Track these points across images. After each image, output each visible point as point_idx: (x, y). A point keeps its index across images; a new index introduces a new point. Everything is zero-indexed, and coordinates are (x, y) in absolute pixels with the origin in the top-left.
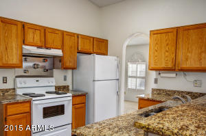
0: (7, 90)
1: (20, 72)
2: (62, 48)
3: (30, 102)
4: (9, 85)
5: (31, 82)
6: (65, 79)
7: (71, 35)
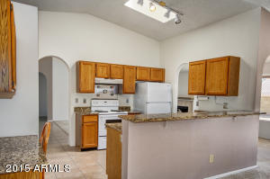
0: (86, 108)
1: (94, 96)
2: (123, 78)
3: (97, 115)
4: (87, 105)
5: (101, 103)
6: (127, 101)
7: (131, 68)
